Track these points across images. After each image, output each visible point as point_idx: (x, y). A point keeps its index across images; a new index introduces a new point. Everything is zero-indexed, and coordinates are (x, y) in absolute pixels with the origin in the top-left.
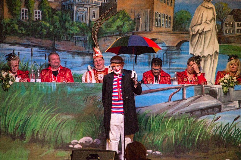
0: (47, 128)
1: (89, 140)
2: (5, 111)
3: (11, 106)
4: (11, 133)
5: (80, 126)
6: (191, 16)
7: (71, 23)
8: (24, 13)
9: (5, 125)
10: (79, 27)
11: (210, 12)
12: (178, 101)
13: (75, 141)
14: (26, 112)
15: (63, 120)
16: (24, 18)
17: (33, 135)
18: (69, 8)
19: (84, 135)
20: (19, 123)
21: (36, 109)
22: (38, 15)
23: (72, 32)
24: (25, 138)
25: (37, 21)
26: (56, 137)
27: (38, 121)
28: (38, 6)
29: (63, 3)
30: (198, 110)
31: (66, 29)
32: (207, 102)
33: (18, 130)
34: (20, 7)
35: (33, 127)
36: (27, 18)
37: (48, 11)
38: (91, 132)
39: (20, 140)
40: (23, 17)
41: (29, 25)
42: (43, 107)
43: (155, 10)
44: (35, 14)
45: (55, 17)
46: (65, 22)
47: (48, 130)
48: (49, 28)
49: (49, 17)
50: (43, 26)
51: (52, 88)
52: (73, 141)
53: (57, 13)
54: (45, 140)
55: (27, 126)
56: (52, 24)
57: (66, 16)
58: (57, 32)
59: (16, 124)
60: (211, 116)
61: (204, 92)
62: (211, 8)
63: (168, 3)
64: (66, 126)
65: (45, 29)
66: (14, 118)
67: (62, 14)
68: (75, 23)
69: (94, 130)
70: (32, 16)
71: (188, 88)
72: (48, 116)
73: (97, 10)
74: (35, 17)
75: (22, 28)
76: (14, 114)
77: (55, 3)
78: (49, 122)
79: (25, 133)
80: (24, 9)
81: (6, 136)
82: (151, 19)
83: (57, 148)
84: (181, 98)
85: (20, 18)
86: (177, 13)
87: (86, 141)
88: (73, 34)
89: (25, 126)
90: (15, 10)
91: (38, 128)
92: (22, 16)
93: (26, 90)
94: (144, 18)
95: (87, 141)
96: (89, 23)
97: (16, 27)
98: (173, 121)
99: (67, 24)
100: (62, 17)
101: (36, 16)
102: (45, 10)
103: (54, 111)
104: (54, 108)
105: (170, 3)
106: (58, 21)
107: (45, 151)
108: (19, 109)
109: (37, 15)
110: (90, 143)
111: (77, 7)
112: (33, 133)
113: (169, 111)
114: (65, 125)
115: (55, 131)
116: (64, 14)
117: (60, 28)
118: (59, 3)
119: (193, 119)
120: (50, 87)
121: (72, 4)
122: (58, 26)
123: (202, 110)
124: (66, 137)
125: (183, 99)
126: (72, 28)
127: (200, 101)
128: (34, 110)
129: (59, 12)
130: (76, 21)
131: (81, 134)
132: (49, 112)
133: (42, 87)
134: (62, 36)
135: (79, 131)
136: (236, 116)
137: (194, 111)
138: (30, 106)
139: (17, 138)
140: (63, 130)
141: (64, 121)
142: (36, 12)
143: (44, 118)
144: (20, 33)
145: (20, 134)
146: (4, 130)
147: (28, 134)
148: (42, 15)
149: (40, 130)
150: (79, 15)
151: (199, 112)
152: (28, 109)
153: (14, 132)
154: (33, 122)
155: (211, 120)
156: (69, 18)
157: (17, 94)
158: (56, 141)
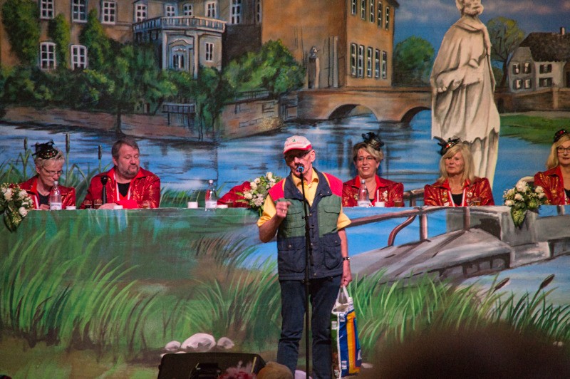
0: (109, 317)
1: (208, 340)
2: (10, 277)
3: (24, 266)
4: (26, 328)
5: (185, 310)
6: (434, 51)
7: (156, 73)
8: (48, 53)
9: (11, 311)
10: (175, 81)
11: (477, 39)
12: (409, 244)
13: (176, 343)
14: (59, 279)
15: (144, 296)
16: (48, 64)
17: (76, 333)
18: (151, 39)
19: (195, 331)
20: (43, 305)
21: (82, 273)
22: (79, 56)
23: (159, 94)
24: (59, 341)
25: (79, 69)
26: (131, 334)
27: (86, 300)
28: (80, 37)
29: (138, 27)
30: (457, 265)
31: (146, 87)
32: (477, 245)
33: (42, 322)
34: (37, 38)
35: (75, 313)
36: (55, 65)
37: (103, 46)
38: (210, 322)
39: (48, 345)
40: (45, 63)
41: (61, 79)
42: (97, 268)
43: (351, 39)
44: (73, 56)
45: (119, 60)
46: (142, 72)
47: (111, 320)
48: (106, 86)
49: (106, 61)
50: (92, 81)
51: (119, 221)
52: (170, 345)
53: (123, 50)
54: (104, 342)
55: (61, 311)
56: (112, 76)
57: (144, 58)
58: (124, 95)
59: (36, 307)
60: (488, 277)
61: (470, 223)
62: (478, 32)
63: (379, 23)
64: (152, 310)
65: (97, 89)
66: (32, 293)
67: (136, 54)
68: (166, 74)
69: (217, 316)
70: (67, 58)
71: (431, 215)
72: (110, 288)
73: (217, 43)
74: (73, 63)
75: (43, 87)
76: (30, 284)
77: (118, 28)
78: (114, 302)
79: (58, 330)
80: (48, 44)
81: (14, 336)
82: (342, 58)
83: (133, 361)
84: (417, 239)
85: (38, 65)
86: (401, 43)
87: (200, 344)
88: (161, 100)
89: (58, 313)
90: (27, 46)
91: (87, 315)
92: (42, 60)
93: (59, 229)
94: (325, 57)
95: (202, 342)
96: (199, 73)
97: (30, 86)
98: (401, 290)
99: (147, 77)
100: (135, 59)
101: (75, 59)
102: (95, 45)
103: (124, 276)
104: (125, 268)
105: (385, 21)
106: (126, 69)
107: (106, 370)
108: (42, 273)
109: (77, 57)
110: (210, 348)
111: (170, 36)
112: (77, 328)
113: (390, 270)
114: (149, 306)
115: (128, 322)
116: (140, 52)
117: (131, 84)
118: (127, 28)
119: (445, 287)
120: (112, 221)
121: (159, 30)
122: (126, 80)
123: (467, 264)
124: (154, 335)
125: (422, 240)
126: (160, 85)
127: (462, 243)
128: (78, 273)
129: (129, 49)
130: (169, 69)
131: (187, 328)
132: (111, 278)
133: (95, 221)
134: (138, 104)
135: (183, 319)
136: (545, 276)
137: (449, 267)
138: (68, 264)
139: (40, 340)
140: (146, 318)
141: (146, 299)
142: (75, 51)
143: (102, 294)
144: (39, 100)
145: (47, 331)
146: (9, 322)
147: (66, 330)
148: (88, 55)
149: (93, 321)
150: (174, 54)
151: (459, 270)
152: (64, 272)
153: (33, 328)
154: (76, 304)
155: (487, 287)
156: (152, 62)
157: (36, 239)
158: (131, 345)
